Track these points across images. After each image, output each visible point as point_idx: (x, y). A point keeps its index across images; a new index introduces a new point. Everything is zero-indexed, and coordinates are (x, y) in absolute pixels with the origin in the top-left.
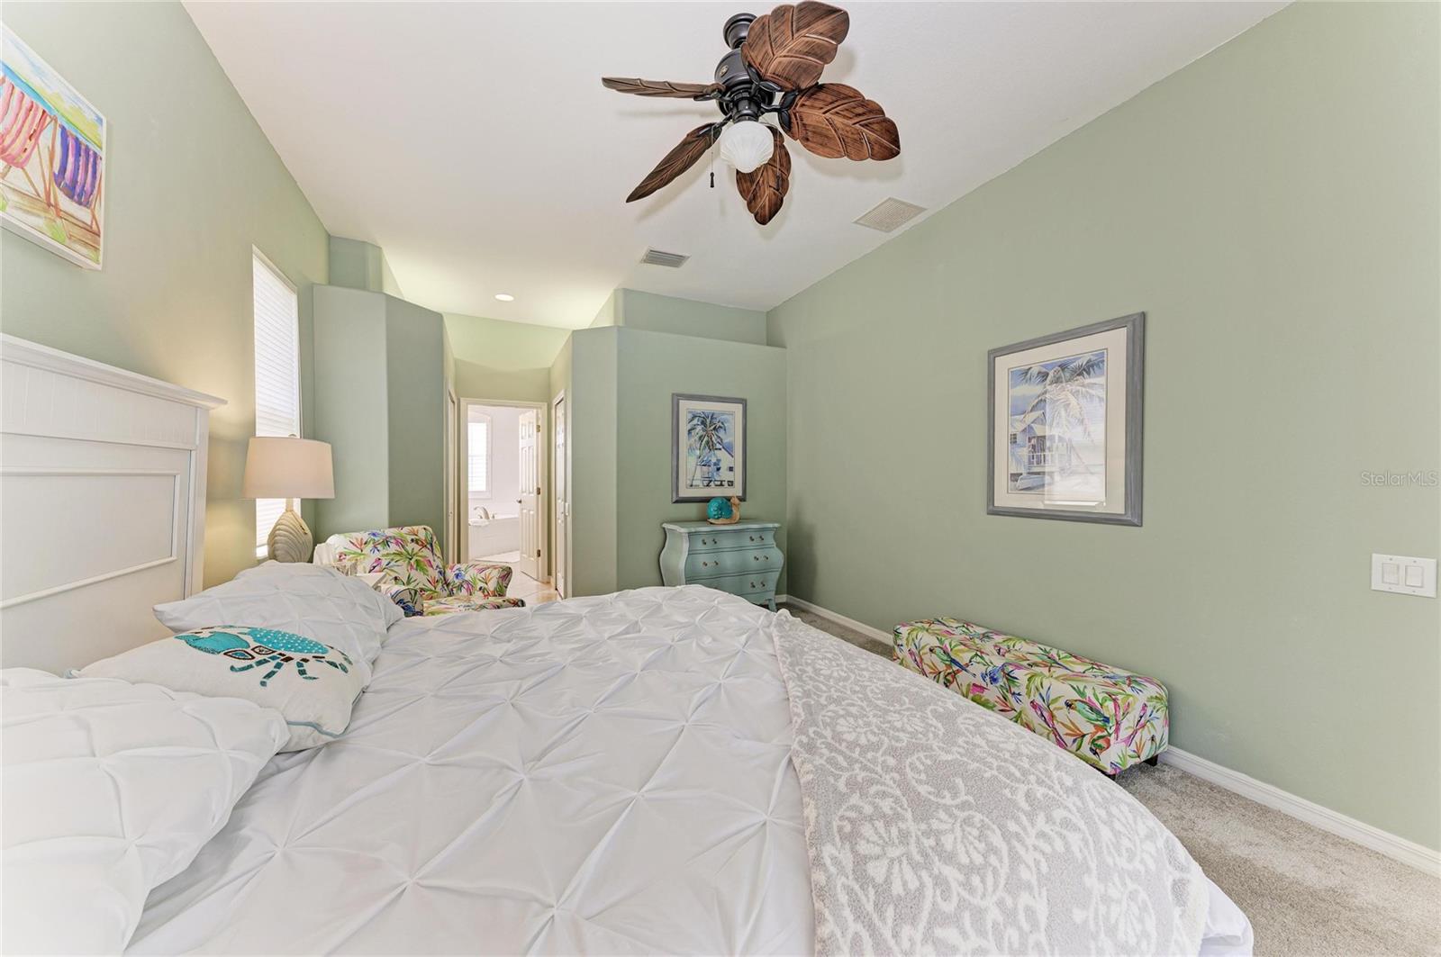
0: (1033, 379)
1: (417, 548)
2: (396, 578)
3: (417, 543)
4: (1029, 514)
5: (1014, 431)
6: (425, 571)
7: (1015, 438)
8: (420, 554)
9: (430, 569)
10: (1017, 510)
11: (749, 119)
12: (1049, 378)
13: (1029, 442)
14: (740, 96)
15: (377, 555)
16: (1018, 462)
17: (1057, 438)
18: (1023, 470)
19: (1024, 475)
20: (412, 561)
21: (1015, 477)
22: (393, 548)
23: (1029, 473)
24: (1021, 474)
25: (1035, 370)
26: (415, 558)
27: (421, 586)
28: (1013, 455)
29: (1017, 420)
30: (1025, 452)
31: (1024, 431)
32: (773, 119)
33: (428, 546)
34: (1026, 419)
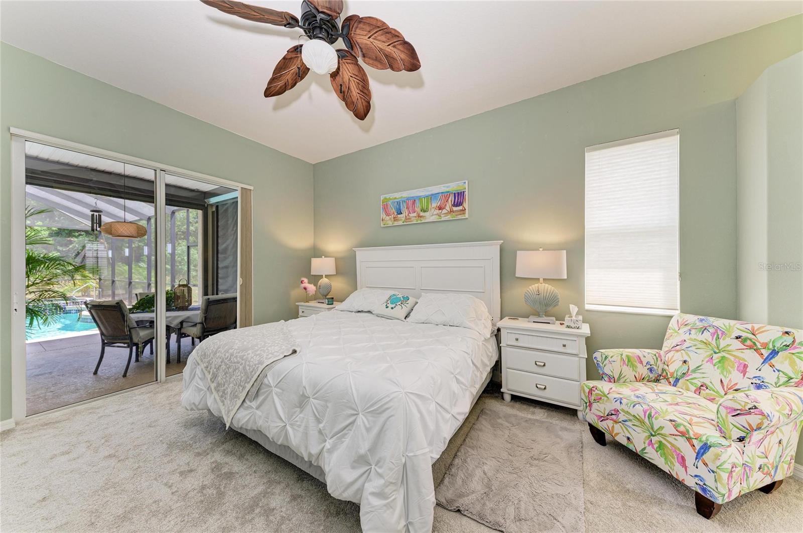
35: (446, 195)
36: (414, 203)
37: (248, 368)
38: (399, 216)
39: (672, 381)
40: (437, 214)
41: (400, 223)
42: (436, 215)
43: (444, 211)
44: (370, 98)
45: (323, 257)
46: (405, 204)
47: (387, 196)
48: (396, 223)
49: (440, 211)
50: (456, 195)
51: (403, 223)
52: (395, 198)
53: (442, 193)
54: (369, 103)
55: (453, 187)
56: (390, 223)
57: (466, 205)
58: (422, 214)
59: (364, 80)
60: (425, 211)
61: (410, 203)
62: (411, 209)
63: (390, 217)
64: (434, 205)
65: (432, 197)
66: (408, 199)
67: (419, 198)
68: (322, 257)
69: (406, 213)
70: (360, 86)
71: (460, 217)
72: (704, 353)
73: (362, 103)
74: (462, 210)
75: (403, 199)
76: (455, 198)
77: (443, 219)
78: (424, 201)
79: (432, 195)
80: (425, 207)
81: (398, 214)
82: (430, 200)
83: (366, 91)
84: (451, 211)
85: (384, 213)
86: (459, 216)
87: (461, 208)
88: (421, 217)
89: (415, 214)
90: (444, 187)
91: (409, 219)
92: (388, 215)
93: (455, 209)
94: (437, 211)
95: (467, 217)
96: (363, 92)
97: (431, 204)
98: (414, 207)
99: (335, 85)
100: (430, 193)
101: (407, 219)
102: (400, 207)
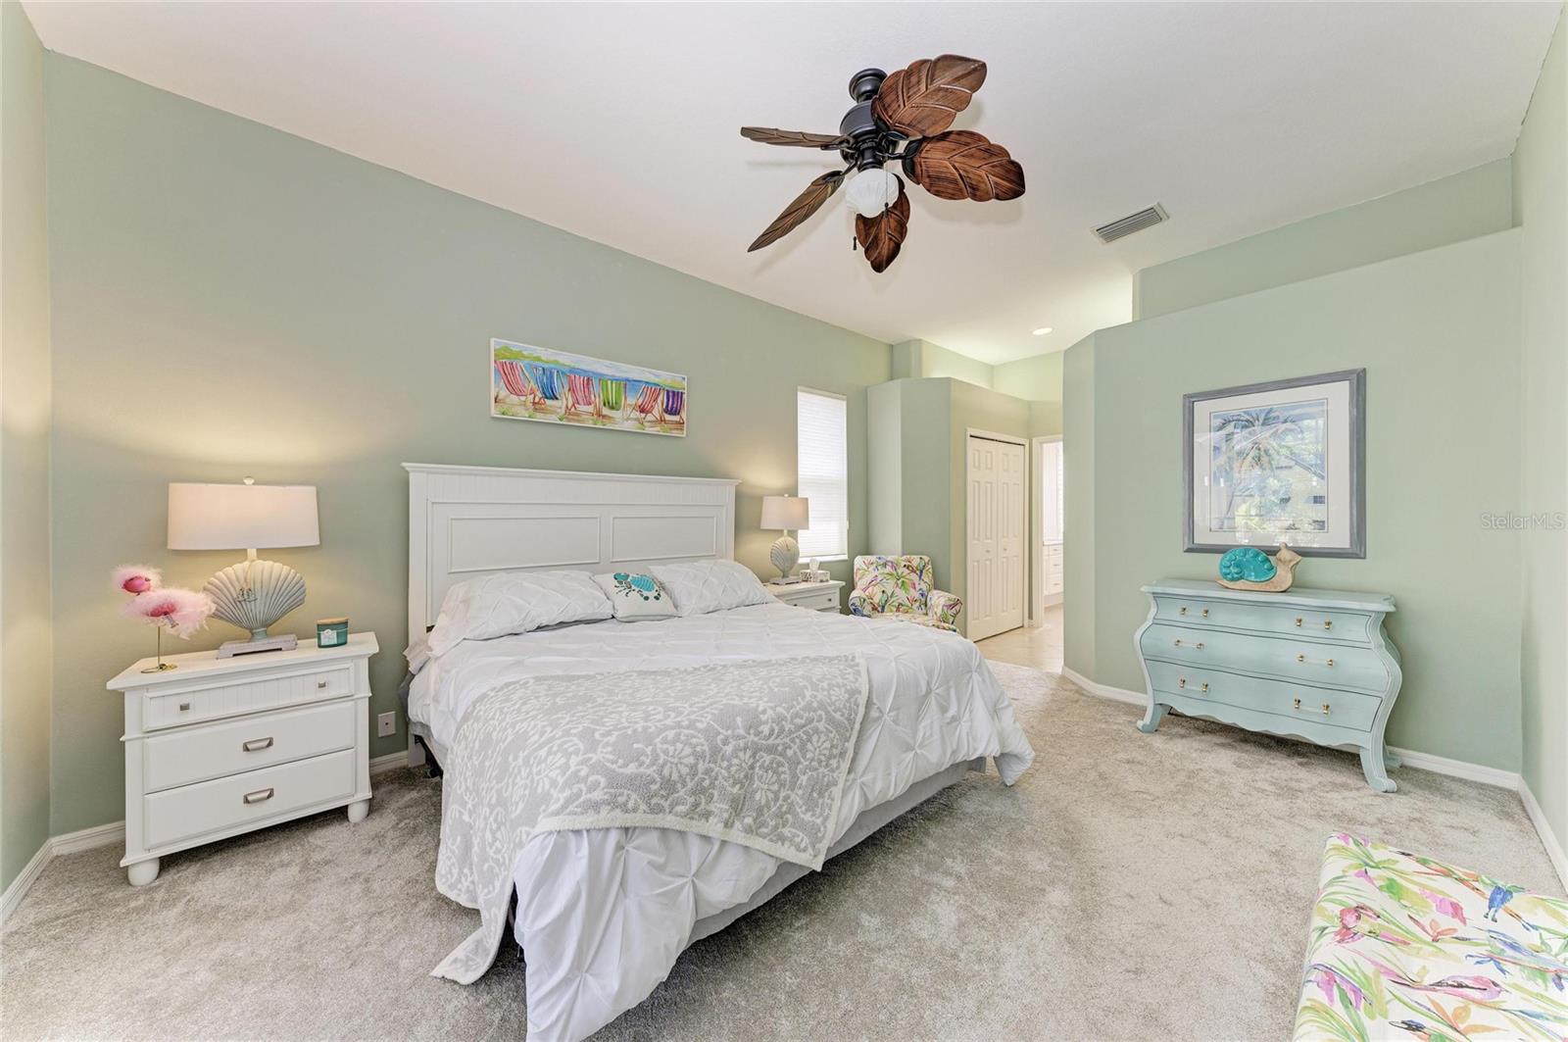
1: (906, 571)
2: (883, 592)
3: (908, 568)
6: (906, 590)
8: (908, 577)
9: (912, 590)
11: (874, 167)
14: (865, 146)
15: (876, 573)
20: (899, 582)
22: (888, 569)
26: (902, 579)
27: (900, 601)
32: (896, 166)
33: (918, 572)
35: (654, 389)
36: (588, 384)
37: (837, 716)
38: (549, 402)
39: (880, 609)
40: (637, 419)
41: (554, 419)
42: (635, 419)
43: (650, 417)
45: (250, 482)
46: (565, 381)
47: (516, 346)
48: (539, 417)
49: (643, 415)
50: (671, 394)
51: (561, 420)
52: (538, 359)
53: (647, 383)
55: (667, 379)
56: (523, 414)
57: (684, 414)
58: (605, 411)
60: (612, 408)
61: (579, 382)
62: (580, 395)
63: (523, 398)
64: (631, 401)
65: (627, 384)
66: (573, 370)
67: (601, 378)
68: (239, 483)
69: (567, 399)
71: (675, 433)
72: (892, 582)
74: (679, 423)
75: (562, 368)
76: (668, 400)
77: (648, 430)
78: (612, 388)
79: (627, 380)
80: (612, 398)
81: (547, 398)
82: (622, 389)
84: (662, 420)
85: (502, 384)
86: (675, 431)
87: (676, 418)
88: (604, 416)
89: (590, 409)
90: (650, 373)
91: (574, 414)
92: (514, 390)
93: (668, 417)
94: (637, 414)
95: (684, 436)
97: (626, 398)
98: (589, 393)
100: (625, 375)
101: (570, 414)
102: (552, 382)
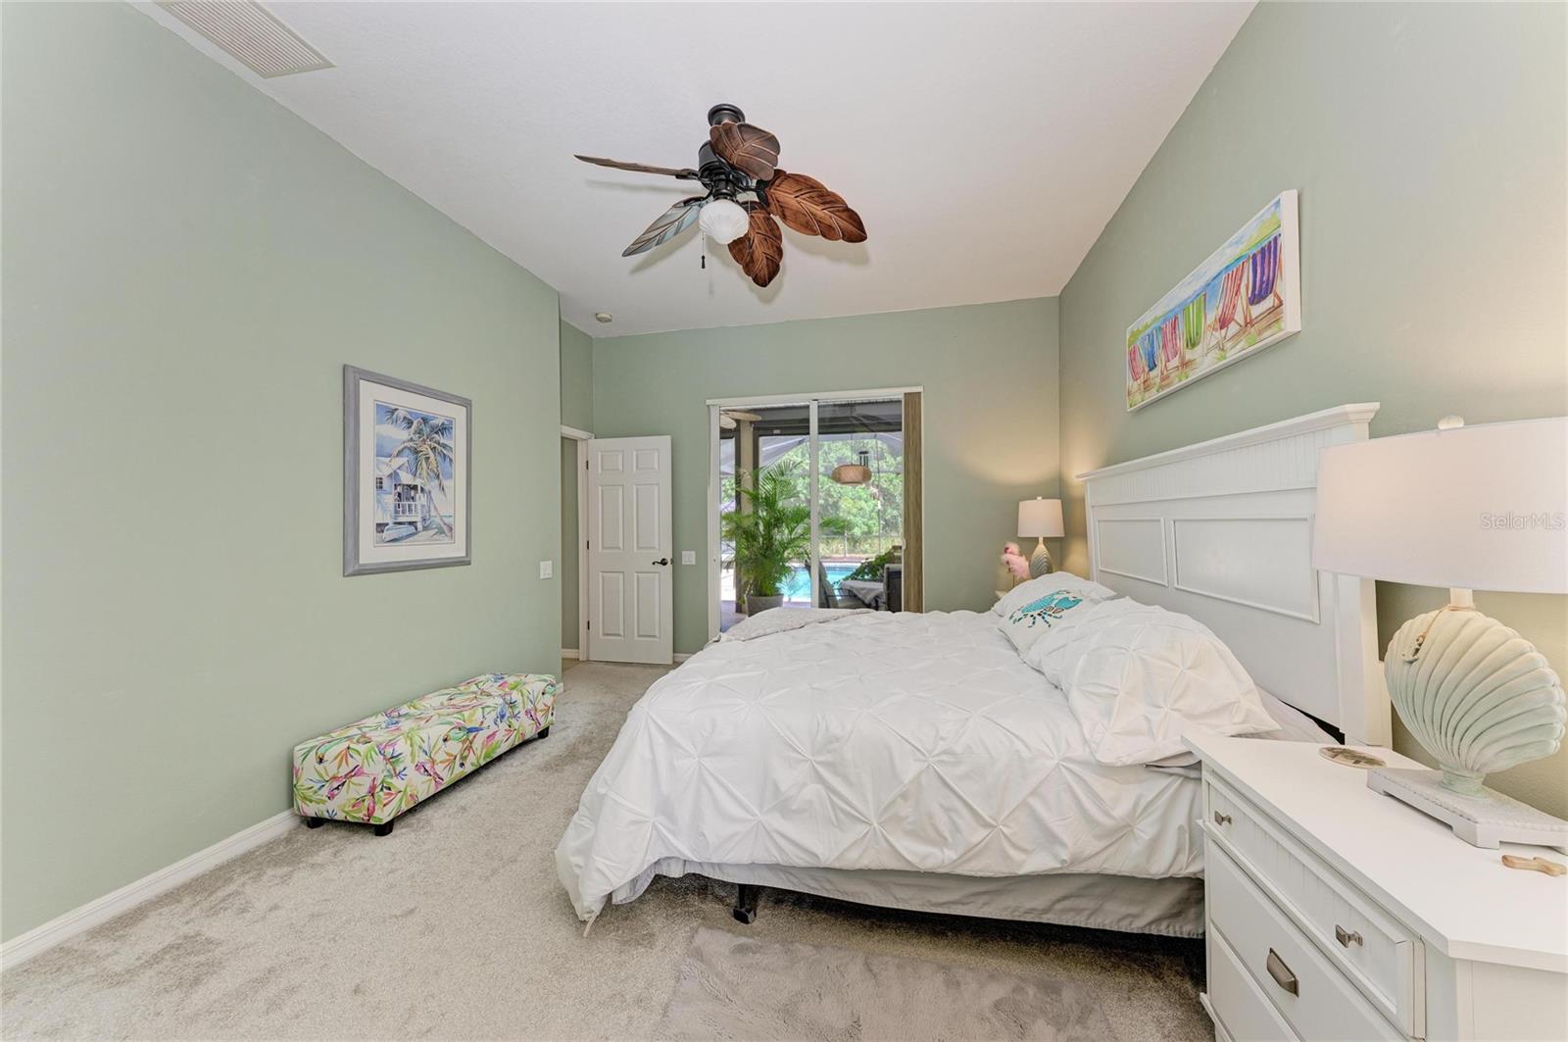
0: (399, 422)
4: (399, 567)
5: (380, 475)
7: (381, 483)
10: (384, 566)
12: (413, 427)
13: (396, 489)
16: (384, 510)
17: (419, 489)
18: (389, 520)
19: (391, 525)
21: (381, 527)
23: (395, 523)
24: (387, 524)
25: (401, 413)
28: (379, 502)
29: (383, 463)
30: (390, 499)
31: (390, 476)
34: (392, 463)
38: (1151, 374)
40: (1217, 345)
41: (1154, 393)
42: (1214, 347)
43: (1232, 328)
44: (843, 202)
45: (1039, 498)
46: (1160, 337)
47: (1135, 326)
49: (1224, 331)
50: (1258, 259)
51: (1158, 391)
52: (1146, 326)
54: (847, 210)
55: (1252, 232)
56: (1139, 399)
58: (1189, 354)
59: (812, 187)
60: (1193, 346)
61: (1169, 330)
62: (1170, 347)
63: (1138, 381)
64: (1211, 318)
65: (1207, 293)
66: (1166, 318)
67: (1184, 306)
68: (1036, 499)
69: (1161, 361)
70: (816, 199)
73: (840, 217)
74: (1273, 309)
75: (1159, 324)
76: (1255, 274)
78: (1193, 314)
79: (1207, 284)
81: (1151, 370)
82: (1202, 306)
83: (829, 199)
84: (1247, 324)
85: (1130, 375)
88: (1187, 364)
89: (1177, 361)
90: (1230, 246)
91: (1167, 377)
92: (1136, 376)
93: (1256, 311)
94: (1217, 337)
96: (828, 203)
97: (1205, 318)
98: (1176, 339)
99: (792, 224)
100: (1203, 282)
101: (1163, 380)
102: (1153, 348)
